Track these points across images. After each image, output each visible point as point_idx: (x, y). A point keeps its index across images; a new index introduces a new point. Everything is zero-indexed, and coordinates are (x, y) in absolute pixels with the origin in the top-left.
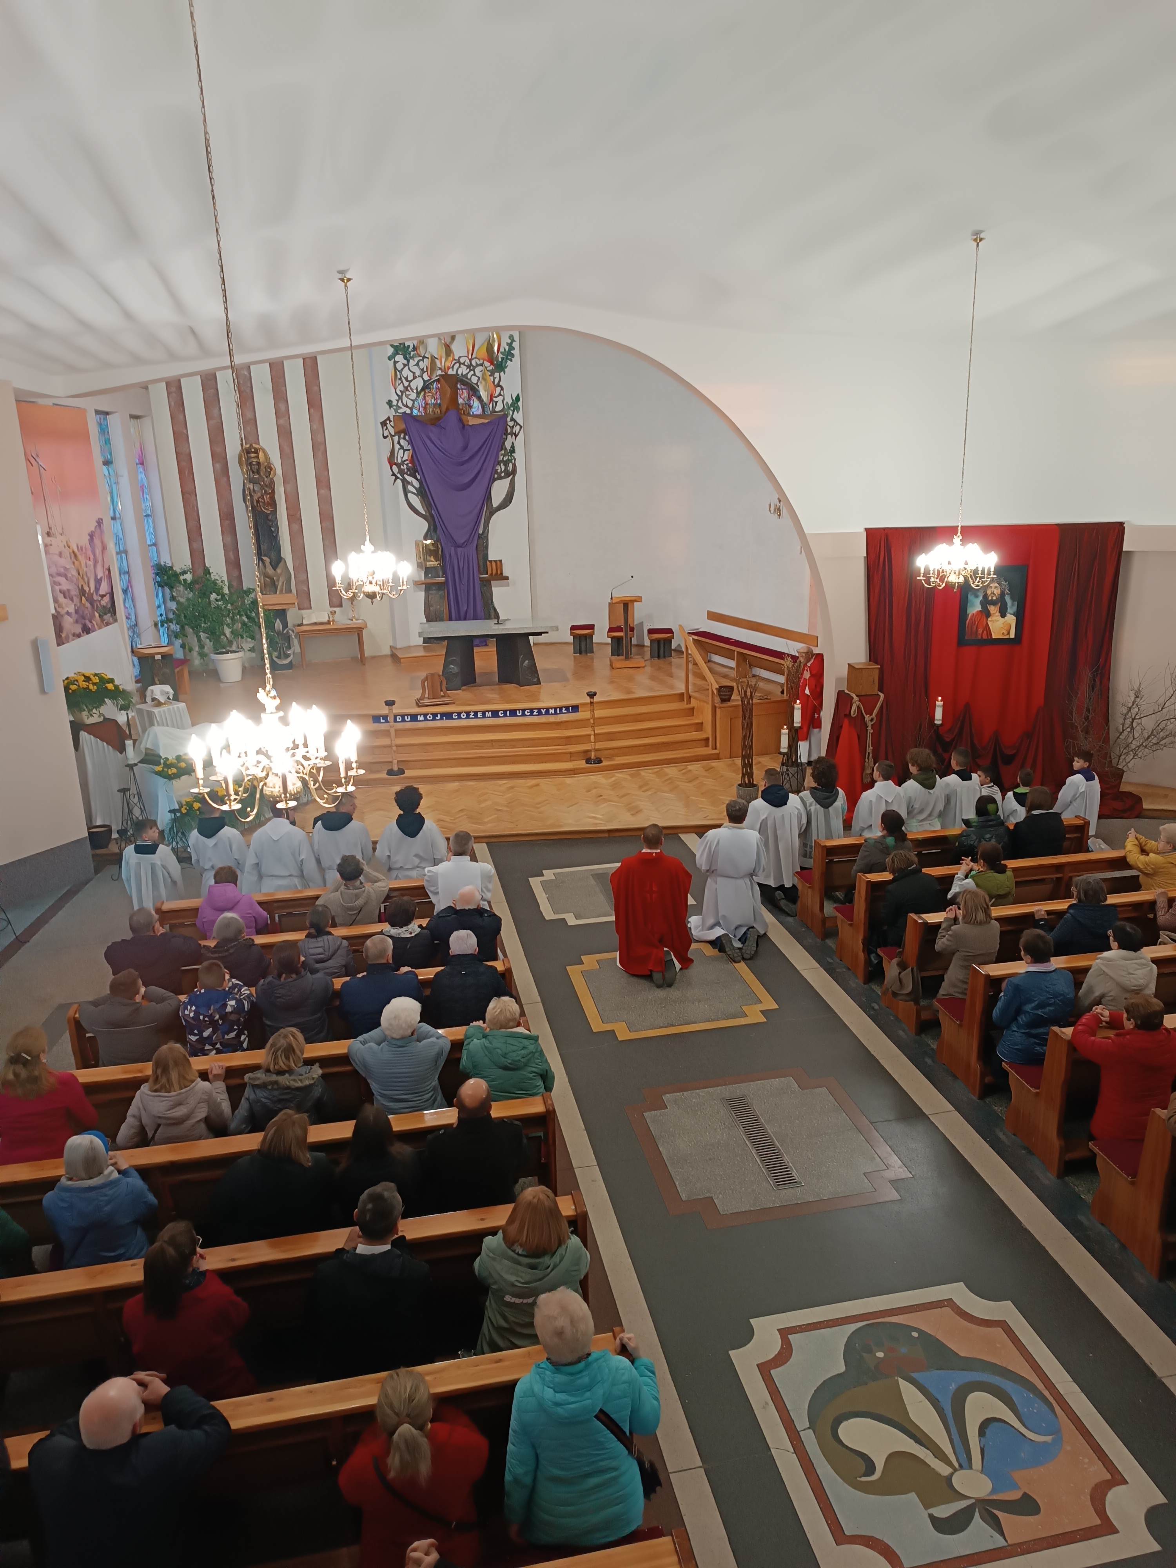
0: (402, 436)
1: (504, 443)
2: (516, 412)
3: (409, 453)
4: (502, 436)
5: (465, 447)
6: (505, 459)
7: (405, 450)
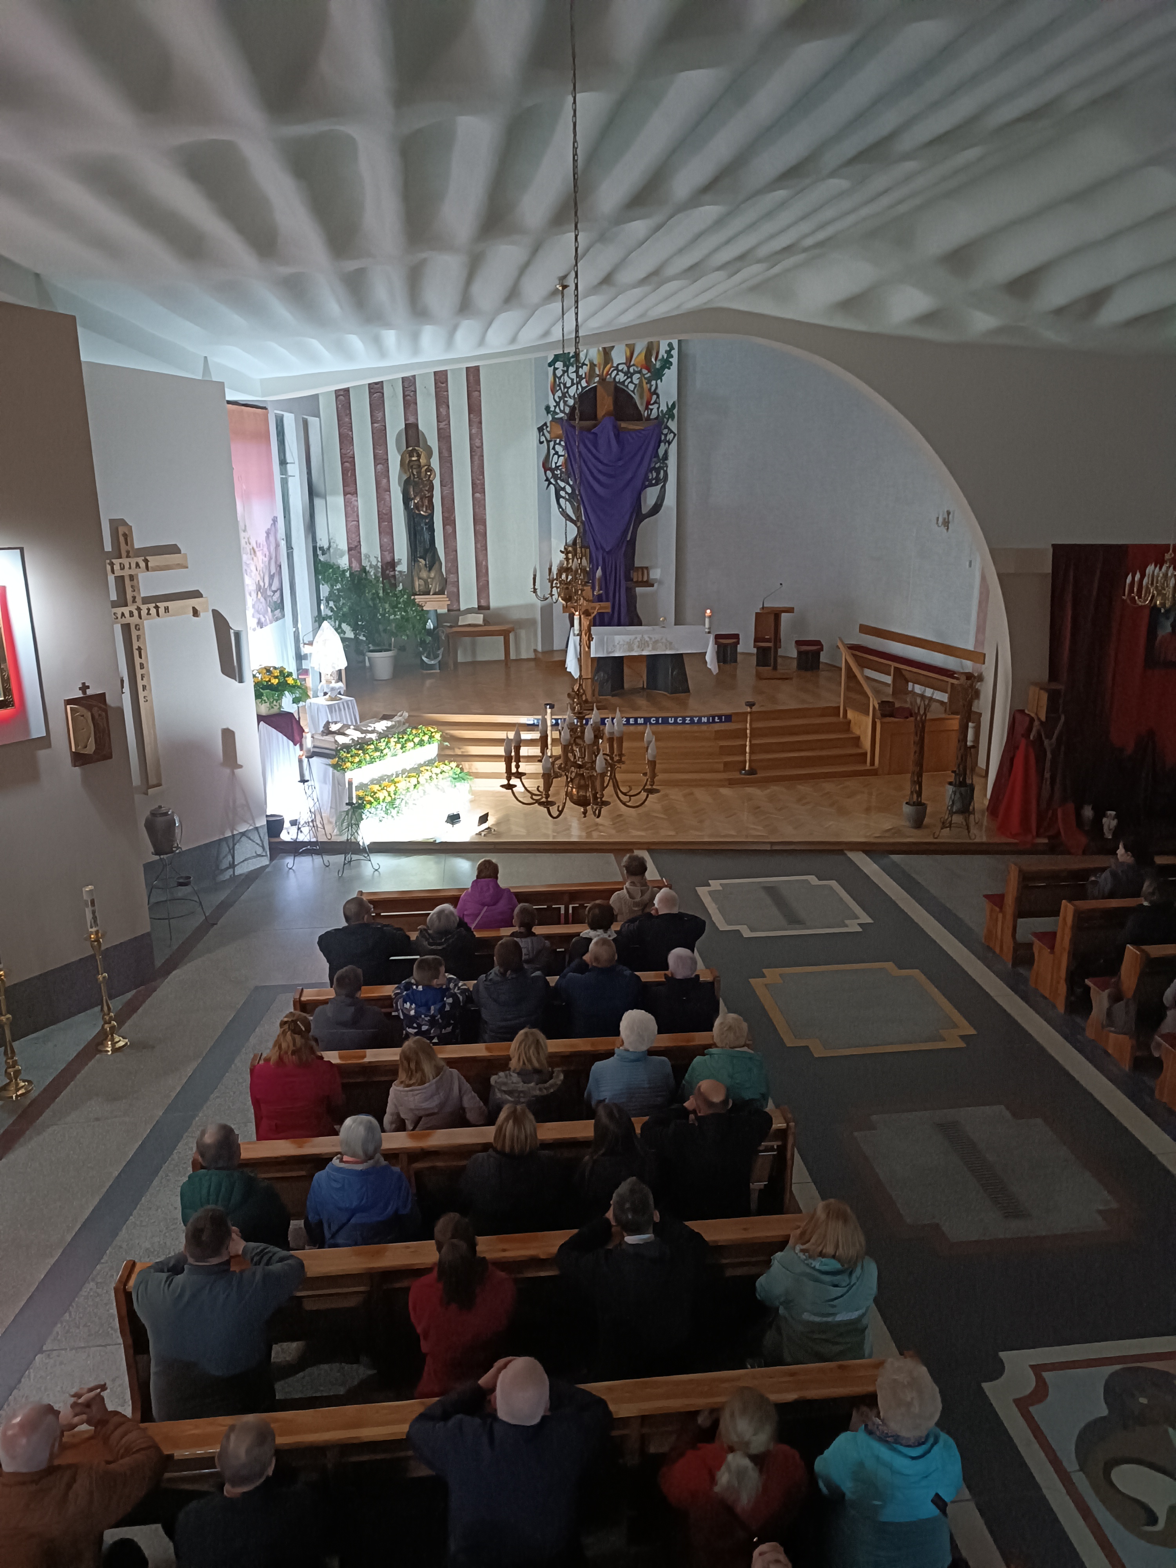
0: (558, 442)
2: (670, 420)
3: (564, 459)
4: (655, 444)
5: (619, 454)
6: (657, 466)
7: (560, 456)
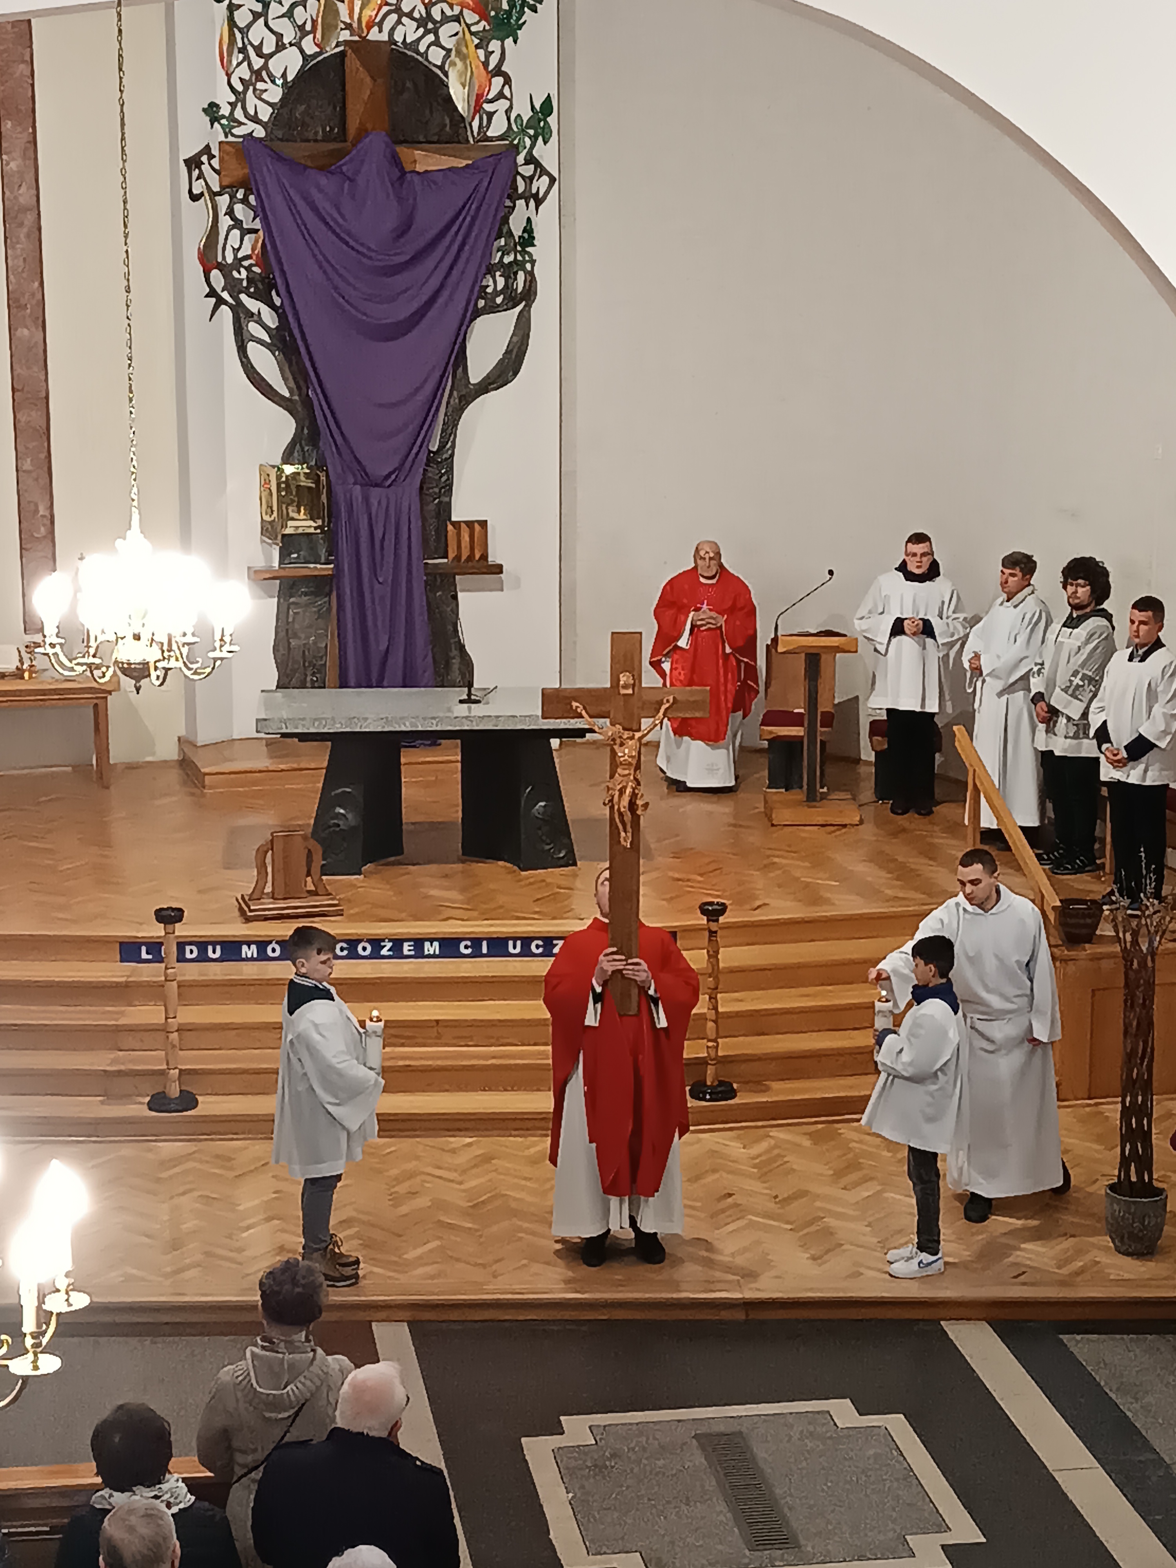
0: (240, 195)
1: (505, 220)
3: (256, 241)
4: (501, 202)
5: (404, 229)
7: (245, 232)
